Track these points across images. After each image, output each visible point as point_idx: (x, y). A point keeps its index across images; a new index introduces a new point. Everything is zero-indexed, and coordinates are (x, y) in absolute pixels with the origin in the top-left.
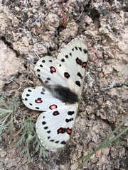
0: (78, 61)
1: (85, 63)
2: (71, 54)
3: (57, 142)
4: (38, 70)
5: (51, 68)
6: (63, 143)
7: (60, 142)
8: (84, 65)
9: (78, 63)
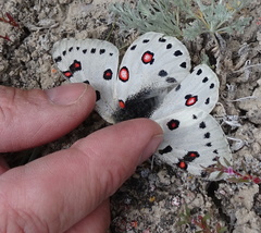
0: (192, 156)
1: (186, 167)
2: (209, 145)
3: (64, 53)
4: (200, 72)
5: (196, 98)
6: (59, 59)
7: (63, 57)
8: (183, 165)
9: (190, 153)
